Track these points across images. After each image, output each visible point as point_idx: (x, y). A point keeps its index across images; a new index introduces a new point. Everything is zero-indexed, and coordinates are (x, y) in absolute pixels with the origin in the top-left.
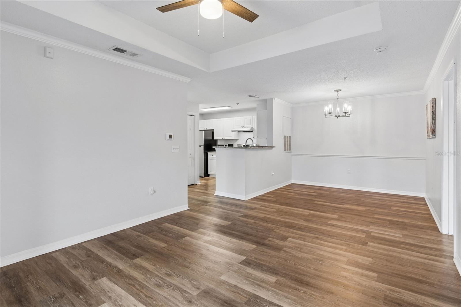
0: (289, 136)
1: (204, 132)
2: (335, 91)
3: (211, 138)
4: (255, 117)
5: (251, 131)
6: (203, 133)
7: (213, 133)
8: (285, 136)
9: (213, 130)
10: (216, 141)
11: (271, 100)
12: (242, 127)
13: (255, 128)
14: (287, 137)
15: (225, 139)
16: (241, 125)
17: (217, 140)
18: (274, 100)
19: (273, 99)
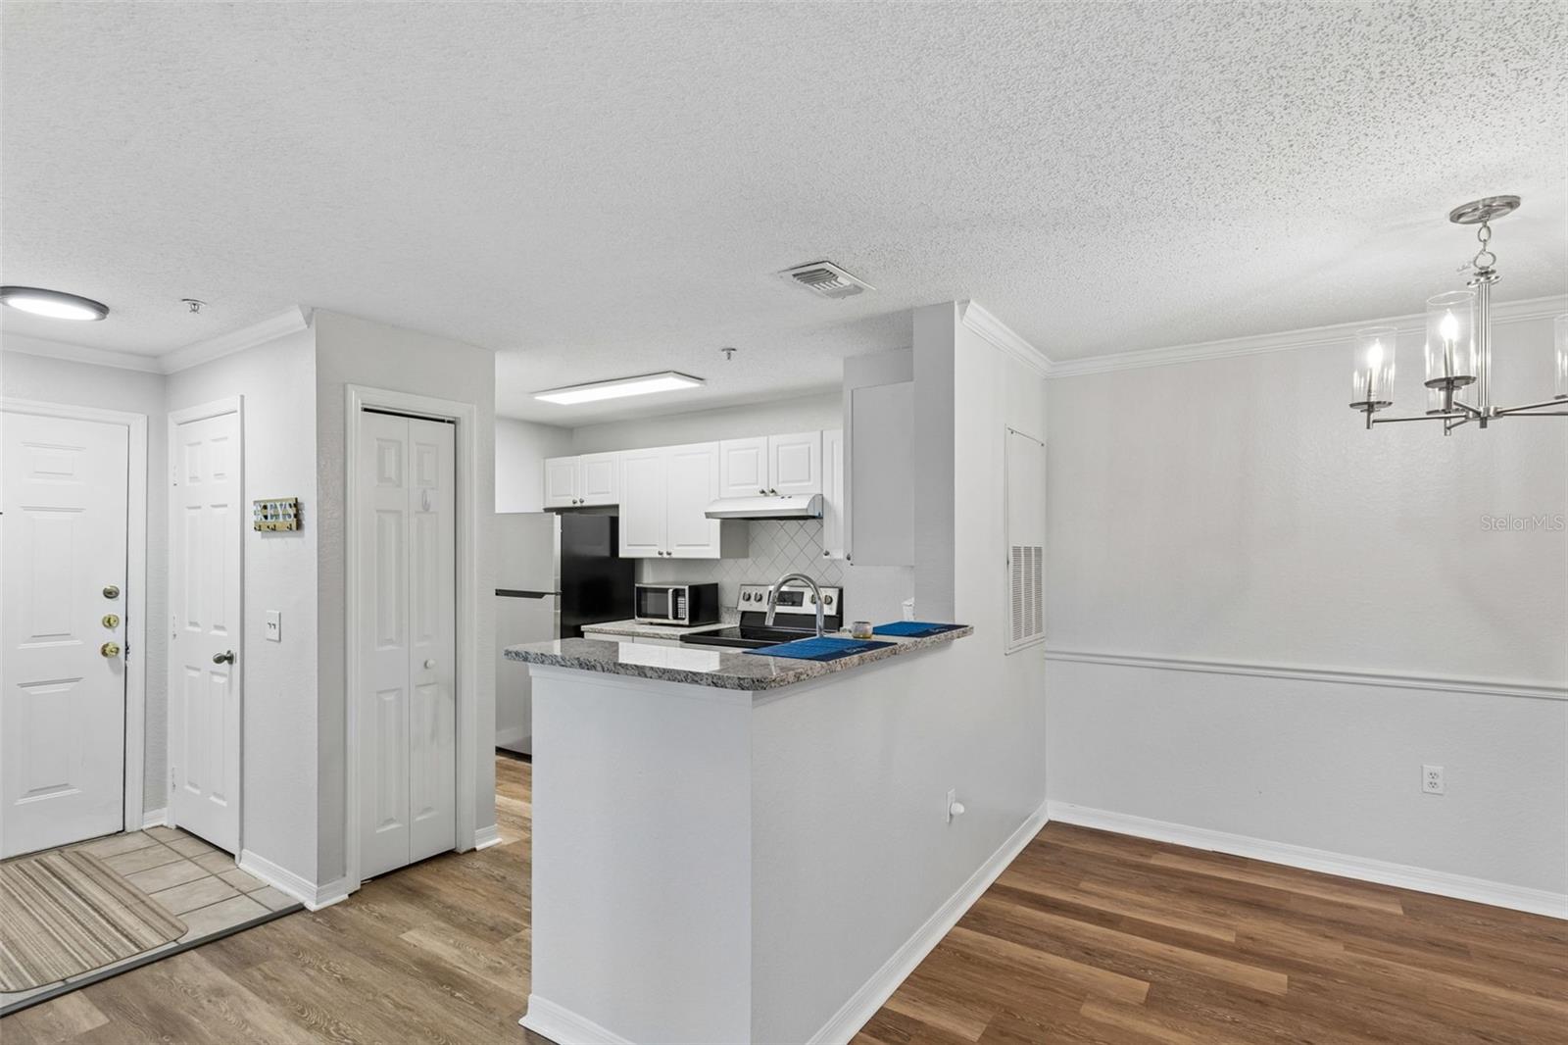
0: (1033, 545)
1: (558, 518)
2: (1457, 216)
3: (604, 551)
4: (836, 438)
5: (814, 517)
6: (552, 522)
7: (614, 522)
8: (1016, 550)
9: (616, 507)
10: (633, 564)
11: (944, 312)
12: (763, 492)
13: (837, 499)
14: (1028, 550)
15: (674, 556)
16: (757, 484)
17: (640, 560)
18: (963, 312)
19: (957, 308)
